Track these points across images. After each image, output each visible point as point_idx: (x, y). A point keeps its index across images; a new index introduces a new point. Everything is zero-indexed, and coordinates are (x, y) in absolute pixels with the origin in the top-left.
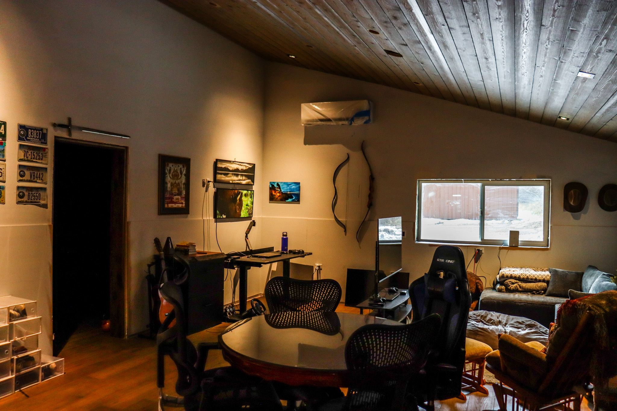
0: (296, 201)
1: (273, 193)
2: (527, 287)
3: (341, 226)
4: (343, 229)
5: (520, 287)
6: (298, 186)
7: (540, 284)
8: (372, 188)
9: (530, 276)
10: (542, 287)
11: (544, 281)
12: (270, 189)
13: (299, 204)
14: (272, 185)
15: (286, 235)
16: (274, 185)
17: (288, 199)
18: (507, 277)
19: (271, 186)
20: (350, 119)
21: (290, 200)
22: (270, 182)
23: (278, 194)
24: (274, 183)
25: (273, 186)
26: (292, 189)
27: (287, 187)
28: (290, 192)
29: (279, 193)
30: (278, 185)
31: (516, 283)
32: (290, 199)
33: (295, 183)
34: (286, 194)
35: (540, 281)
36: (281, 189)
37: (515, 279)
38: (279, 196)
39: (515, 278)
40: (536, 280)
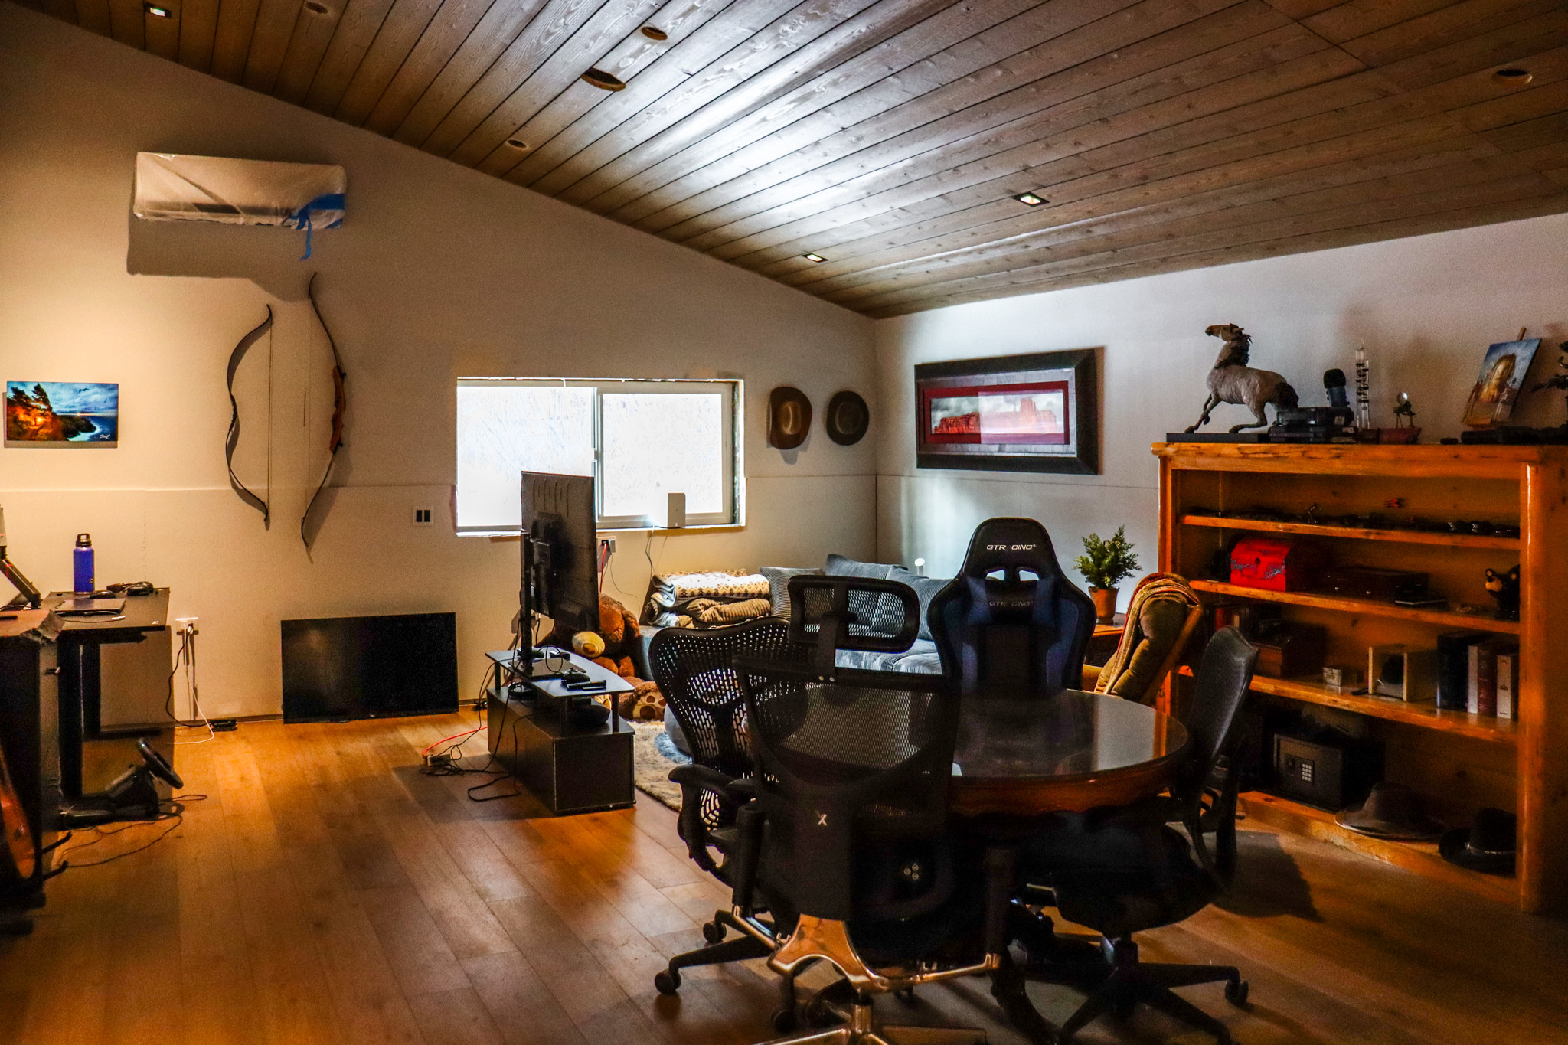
0: (104, 440)
1: (22, 417)
2: (734, 613)
3: (253, 505)
4: (261, 515)
5: (721, 614)
6: (112, 394)
7: (756, 602)
8: (340, 402)
9: (735, 588)
10: (762, 608)
11: (760, 595)
12: (10, 403)
13: (116, 447)
14: (15, 390)
15: (88, 544)
16: (22, 393)
17: (75, 434)
18: (693, 594)
19: (11, 395)
20: (296, 213)
21: (84, 437)
22: (8, 382)
23: (40, 420)
24: (23, 384)
25: (19, 394)
26: (90, 403)
27: (73, 398)
28: (82, 412)
29: (42, 415)
30: (38, 389)
31: (712, 605)
32: (82, 434)
33: (102, 385)
34: (70, 418)
35: (753, 596)
36: (51, 405)
37: (708, 598)
38: (43, 426)
39: (708, 596)
40: (746, 596)
